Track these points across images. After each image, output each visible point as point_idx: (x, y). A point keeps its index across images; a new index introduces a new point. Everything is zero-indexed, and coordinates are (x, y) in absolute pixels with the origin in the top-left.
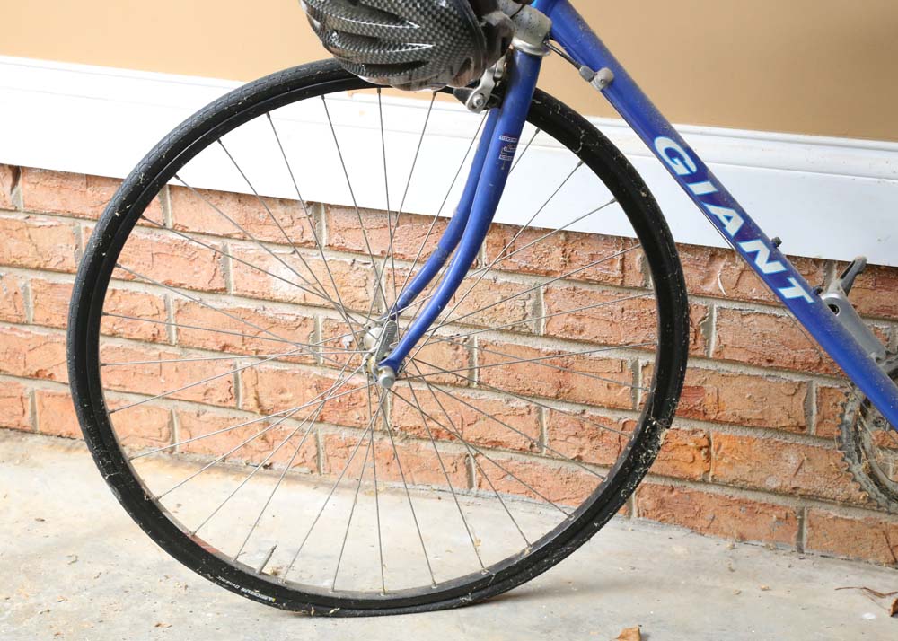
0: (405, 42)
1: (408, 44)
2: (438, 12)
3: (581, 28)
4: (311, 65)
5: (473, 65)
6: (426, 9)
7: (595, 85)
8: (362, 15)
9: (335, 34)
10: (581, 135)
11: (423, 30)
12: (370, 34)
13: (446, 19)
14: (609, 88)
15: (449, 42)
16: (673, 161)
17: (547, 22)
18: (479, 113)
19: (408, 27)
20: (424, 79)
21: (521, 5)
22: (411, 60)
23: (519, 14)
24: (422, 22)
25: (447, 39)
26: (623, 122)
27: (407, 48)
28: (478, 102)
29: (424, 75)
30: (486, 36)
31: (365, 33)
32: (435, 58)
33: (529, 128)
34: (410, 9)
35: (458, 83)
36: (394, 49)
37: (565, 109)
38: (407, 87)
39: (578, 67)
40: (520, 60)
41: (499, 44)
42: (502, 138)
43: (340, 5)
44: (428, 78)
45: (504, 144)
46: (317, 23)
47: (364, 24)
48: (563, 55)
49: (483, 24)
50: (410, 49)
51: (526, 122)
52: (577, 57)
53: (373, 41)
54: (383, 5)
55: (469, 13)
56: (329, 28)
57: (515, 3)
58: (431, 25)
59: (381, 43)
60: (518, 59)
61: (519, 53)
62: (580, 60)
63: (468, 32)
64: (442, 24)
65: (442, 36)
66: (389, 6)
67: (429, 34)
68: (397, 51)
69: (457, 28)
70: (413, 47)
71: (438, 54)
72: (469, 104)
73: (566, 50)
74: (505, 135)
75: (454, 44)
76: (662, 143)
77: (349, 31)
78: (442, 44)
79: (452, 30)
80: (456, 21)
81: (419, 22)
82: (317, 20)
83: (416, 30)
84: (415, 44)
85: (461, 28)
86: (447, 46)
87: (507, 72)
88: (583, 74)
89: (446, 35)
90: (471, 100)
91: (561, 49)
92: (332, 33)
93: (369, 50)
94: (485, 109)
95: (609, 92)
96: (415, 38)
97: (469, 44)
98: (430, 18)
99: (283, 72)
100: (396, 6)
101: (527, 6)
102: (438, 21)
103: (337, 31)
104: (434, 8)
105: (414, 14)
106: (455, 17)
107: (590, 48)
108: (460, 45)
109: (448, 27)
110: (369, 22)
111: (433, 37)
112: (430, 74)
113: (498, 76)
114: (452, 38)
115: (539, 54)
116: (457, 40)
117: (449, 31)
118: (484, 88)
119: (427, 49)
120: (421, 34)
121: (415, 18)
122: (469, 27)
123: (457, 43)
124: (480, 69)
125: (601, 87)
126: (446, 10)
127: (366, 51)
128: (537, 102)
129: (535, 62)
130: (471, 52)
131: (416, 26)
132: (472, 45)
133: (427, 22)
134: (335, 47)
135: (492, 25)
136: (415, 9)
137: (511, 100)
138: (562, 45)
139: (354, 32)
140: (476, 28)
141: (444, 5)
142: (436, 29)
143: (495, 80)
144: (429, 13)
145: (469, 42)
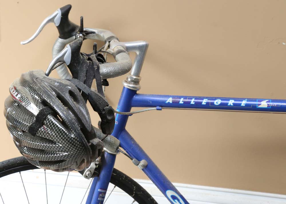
0: (56, 152)
1: (57, 153)
2: (70, 139)
3: (133, 143)
4: (15, 159)
5: (86, 161)
6: (65, 138)
7: (140, 167)
8: (37, 140)
9: (25, 148)
10: (134, 188)
11: (64, 147)
12: (41, 148)
13: (74, 142)
14: (145, 168)
15: (75, 152)
16: (175, 201)
17: (118, 142)
18: (89, 179)
19: (57, 145)
20: (64, 168)
21: (106, 135)
22: (59, 160)
23: (106, 138)
24: (64, 143)
25: (74, 151)
26: (151, 182)
27: (57, 154)
28: (88, 174)
29: (64, 166)
30: (91, 149)
31: (38, 148)
32: (69, 159)
33: (111, 186)
34: (58, 138)
35: (79, 169)
36: (51, 155)
37: (127, 177)
38: (57, 170)
39: (132, 159)
40: (107, 156)
41: (97, 152)
42: (99, 190)
43: (28, 136)
44: (66, 167)
45: (100, 193)
46: (18, 143)
47: (38, 144)
48: (125, 154)
49: (90, 144)
50: (58, 155)
51: (110, 183)
52: (132, 156)
53: (42, 151)
54: (46, 136)
55: (83, 139)
56: (23, 145)
57: (104, 134)
58: (67, 145)
59: (45, 152)
60: (106, 155)
61: (106, 153)
62: (133, 156)
63: (83, 148)
64: (72, 144)
65: (72, 149)
66: (49, 137)
67: (66, 148)
68: (53, 155)
69: (79, 146)
70: (60, 154)
71: (70, 157)
72: (85, 175)
73: (127, 152)
74: (101, 189)
75: (78, 153)
76: (170, 193)
77: (32, 147)
78: (72, 153)
79: (77, 147)
80: (78, 143)
81: (62, 143)
82: (18, 142)
83: (61, 147)
84: (60, 153)
85: (80, 146)
86: (74, 154)
87: (101, 161)
88: (134, 162)
89: (74, 149)
90: (86, 173)
91: (125, 152)
92: (24, 147)
93: (40, 155)
94: (91, 177)
95: (145, 170)
96: (60, 150)
97: (84, 153)
98: (67, 141)
99: (3, 162)
100: (52, 136)
101: (109, 136)
102: (70, 143)
103: (26, 147)
104: (68, 138)
105: (60, 140)
106: (78, 141)
107: (137, 151)
108: (80, 153)
109: (74, 146)
110: (40, 143)
111: (68, 150)
112: (67, 165)
113: (97, 163)
114: (76, 150)
115: (115, 153)
116: (79, 151)
117: (75, 147)
118: (91, 168)
119: (66, 155)
120: (63, 149)
121: (60, 142)
122: (84, 145)
123: (79, 153)
124: (89, 163)
125: (142, 168)
126: (74, 138)
127: (39, 155)
128: (114, 174)
129: (113, 157)
130: (85, 156)
131: (61, 145)
132: (85, 153)
133: (66, 143)
134: (25, 153)
135: (94, 145)
136: (60, 138)
137: (103, 174)
138: (125, 150)
139: (34, 147)
140: (87, 146)
141: (73, 137)
142: (70, 146)
143: (96, 165)
144: (67, 140)
145: (84, 152)
